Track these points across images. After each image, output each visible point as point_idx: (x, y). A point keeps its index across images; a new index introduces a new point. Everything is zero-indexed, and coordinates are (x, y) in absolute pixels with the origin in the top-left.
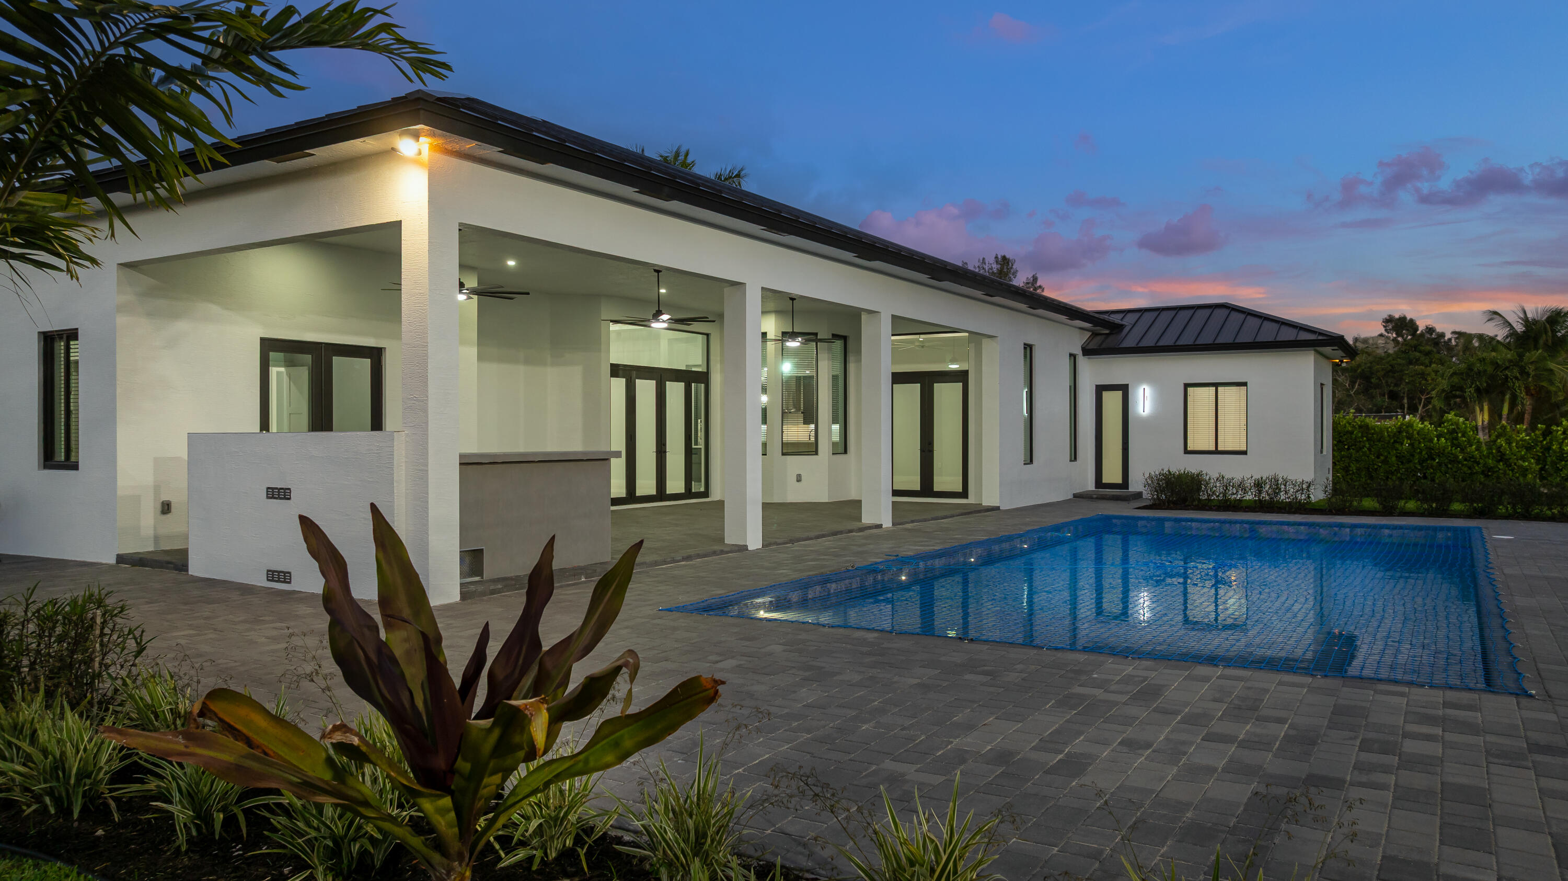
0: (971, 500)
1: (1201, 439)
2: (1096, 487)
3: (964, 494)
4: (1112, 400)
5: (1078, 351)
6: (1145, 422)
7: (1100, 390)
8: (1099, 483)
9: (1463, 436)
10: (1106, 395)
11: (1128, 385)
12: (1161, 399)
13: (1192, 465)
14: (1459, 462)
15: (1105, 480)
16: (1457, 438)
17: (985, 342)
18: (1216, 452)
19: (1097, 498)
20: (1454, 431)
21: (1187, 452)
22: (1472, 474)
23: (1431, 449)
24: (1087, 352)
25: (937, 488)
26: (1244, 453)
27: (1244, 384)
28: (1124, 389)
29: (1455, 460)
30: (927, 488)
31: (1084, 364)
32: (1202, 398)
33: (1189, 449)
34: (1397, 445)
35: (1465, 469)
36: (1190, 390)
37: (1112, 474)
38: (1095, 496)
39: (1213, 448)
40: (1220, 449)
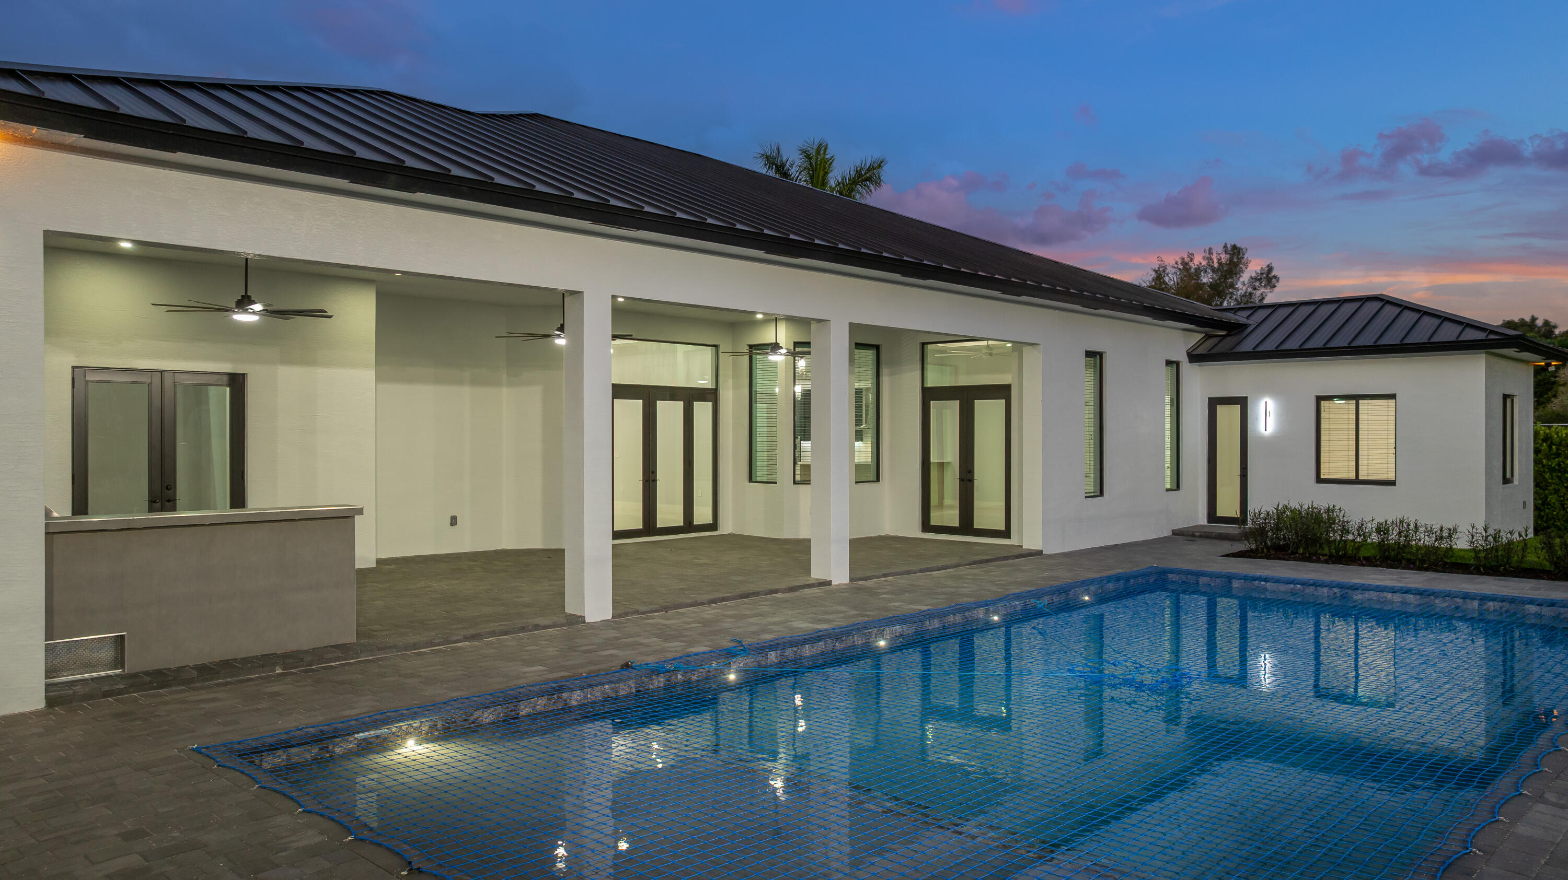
0: (1015, 540)
1: (1337, 464)
2: (1209, 522)
3: (1006, 532)
4: (1228, 416)
5: (1182, 357)
6: (1268, 443)
7: (1214, 403)
8: (1212, 516)
10: (1221, 410)
11: (1246, 398)
12: (1287, 415)
15: (1220, 513)
17: (1026, 349)
18: (1357, 481)
19: (1201, 536)
21: (1319, 480)
24: (1194, 357)
25: (977, 525)
26: (1392, 483)
27: (1393, 397)
28: (1242, 402)
30: (966, 525)
31: (1191, 373)
32: (1337, 413)
33: (1322, 477)
36: (1324, 403)
37: (1228, 506)
38: (1198, 534)
39: (1353, 477)
40: (1361, 477)
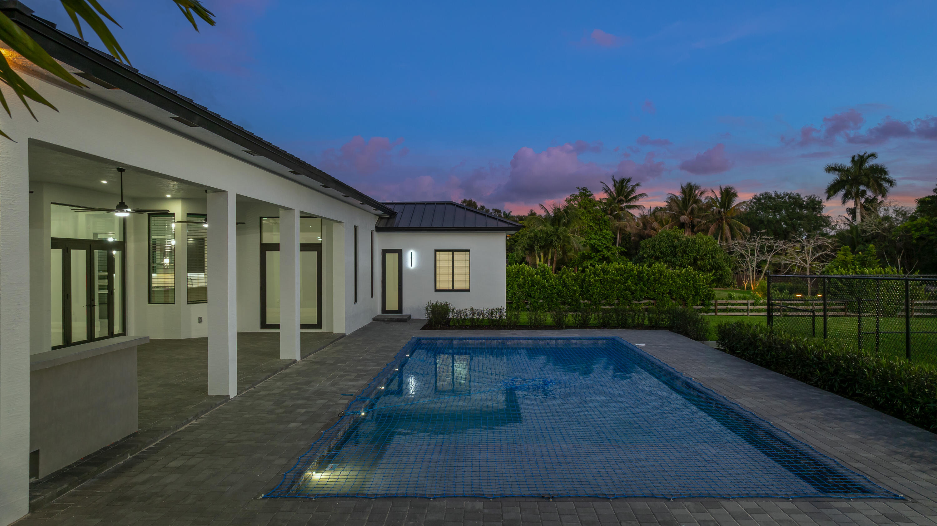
0: (324, 329)
1: (444, 283)
2: (382, 313)
3: (319, 325)
4: (392, 259)
5: (373, 229)
6: (412, 272)
7: (385, 252)
8: (384, 310)
9: (548, 274)
10: (388, 256)
11: (402, 250)
12: (421, 259)
13: (441, 299)
14: (546, 288)
15: (388, 308)
16: (544, 275)
17: (335, 225)
18: (453, 290)
19: (387, 321)
20: (542, 272)
21: (436, 290)
22: (552, 294)
23: (533, 281)
24: (379, 229)
26: (469, 291)
27: (469, 251)
28: (400, 253)
29: (544, 287)
31: (376, 235)
32: (444, 259)
33: (437, 288)
34: (517, 279)
35: (549, 291)
36: (438, 253)
37: (392, 304)
38: (386, 320)
39: (451, 288)
40: (455, 288)
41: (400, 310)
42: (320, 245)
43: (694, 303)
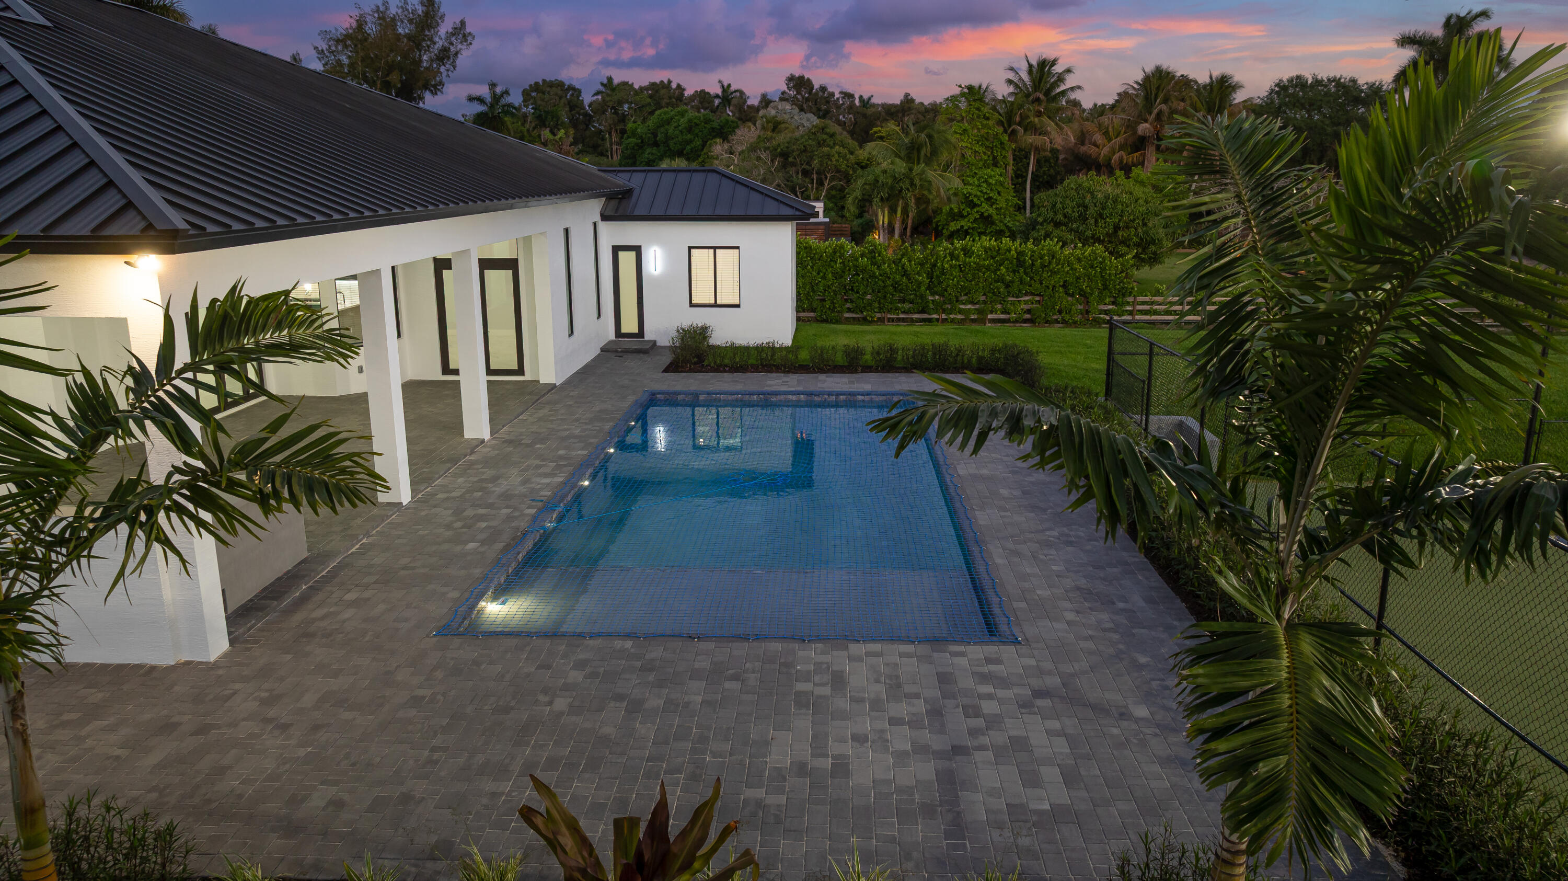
0: (528, 376)
1: (703, 295)
2: (616, 338)
3: (520, 371)
4: (626, 258)
5: (597, 218)
6: (656, 279)
7: (616, 250)
8: (618, 333)
9: (879, 255)
10: (622, 254)
11: (641, 246)
12: (669, 259)
13: (698, 318)
14: (876, 277)
15: (624, 330)
16: (875, 257)
17: (535, 236)
18: (716, 305)
19: (622, 352)
20: (872, 252)
21: (692, 305)
22: (885, 287)
23: (856, 267)
24: (605, 218)
25: (493, 367)
26: (738, 306)
27: (738, 248)
28: (638, 250)
29: (873, 276)
31: (604, 227)
32: (702, 258)
33: (693, 302)
34: (832, 264)
35: (880, 283)
36: (693, 251)
37: (630, 325)
38: (620, 350)
39: (713, 302)
40: (718, 302)
41: (641, 333)
42: (515, 261)
43: (1101, 300)
